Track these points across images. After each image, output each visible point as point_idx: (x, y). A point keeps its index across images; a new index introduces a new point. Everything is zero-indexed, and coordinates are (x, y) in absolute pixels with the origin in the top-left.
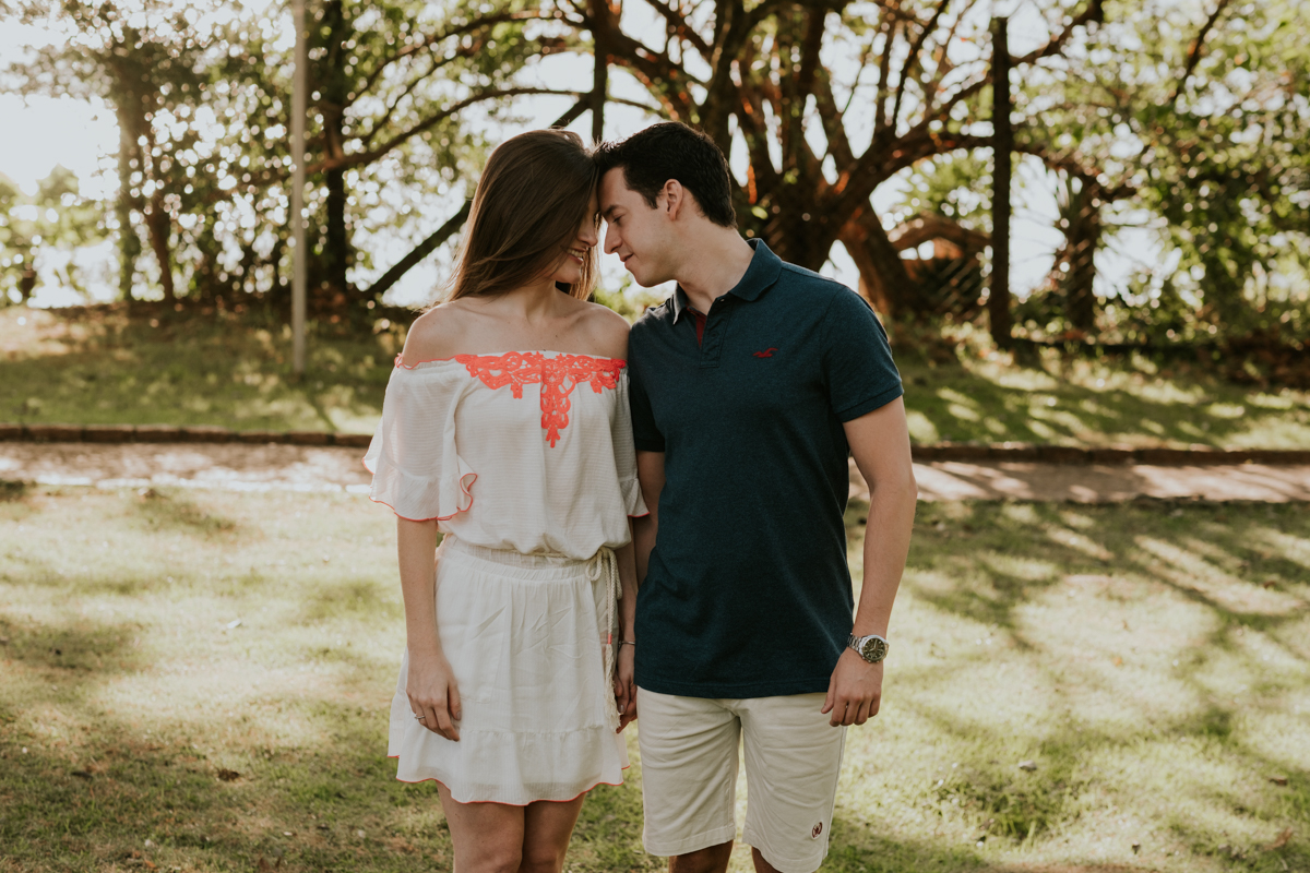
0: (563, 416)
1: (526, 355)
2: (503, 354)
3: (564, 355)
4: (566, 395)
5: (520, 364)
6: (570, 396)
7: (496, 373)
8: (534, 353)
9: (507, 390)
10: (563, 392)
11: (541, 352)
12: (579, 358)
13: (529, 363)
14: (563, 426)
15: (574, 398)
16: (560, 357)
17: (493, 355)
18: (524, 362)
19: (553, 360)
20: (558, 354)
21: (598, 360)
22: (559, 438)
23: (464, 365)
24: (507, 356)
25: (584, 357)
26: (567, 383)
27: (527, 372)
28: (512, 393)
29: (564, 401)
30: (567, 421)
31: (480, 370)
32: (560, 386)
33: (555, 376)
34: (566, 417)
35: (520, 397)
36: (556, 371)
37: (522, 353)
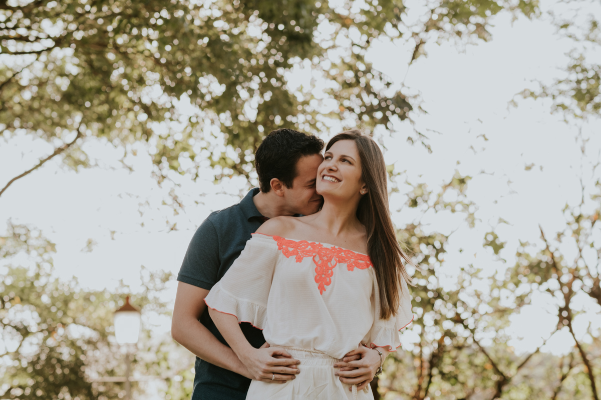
0: (328, 279)
1: (311, 243)
2: (299, 241)
3: (337, 247)
4: (331, 269)
5: (307, 247)
6: (333, 269)
7: (291, 249)
8: (317, 243)
9: (293, 258)
10: (330, 266)
11: (321, 244)
12: (345, 251)
13: (312, 248)
14: (328, 284)
15: (336, 270)
16: (334, 248)
17: (294, 240)
18: (309, 247)
19: (328, 249)
20: (333, 246)
21: (358, 254)
22: (325, 290)
23: (276, 242)
24: (301, 242)
25: (349, 251)
26: (333, 262)
27: (309, 251)
28: (296, 260)
29: (330, 271)
30: (330, 281)
31: (284, 246)
32: (329, 263)
33: (327, 257)
34: (330, 279)
35: (300, 262)
36: (329, 254)
37: (310, 242)
